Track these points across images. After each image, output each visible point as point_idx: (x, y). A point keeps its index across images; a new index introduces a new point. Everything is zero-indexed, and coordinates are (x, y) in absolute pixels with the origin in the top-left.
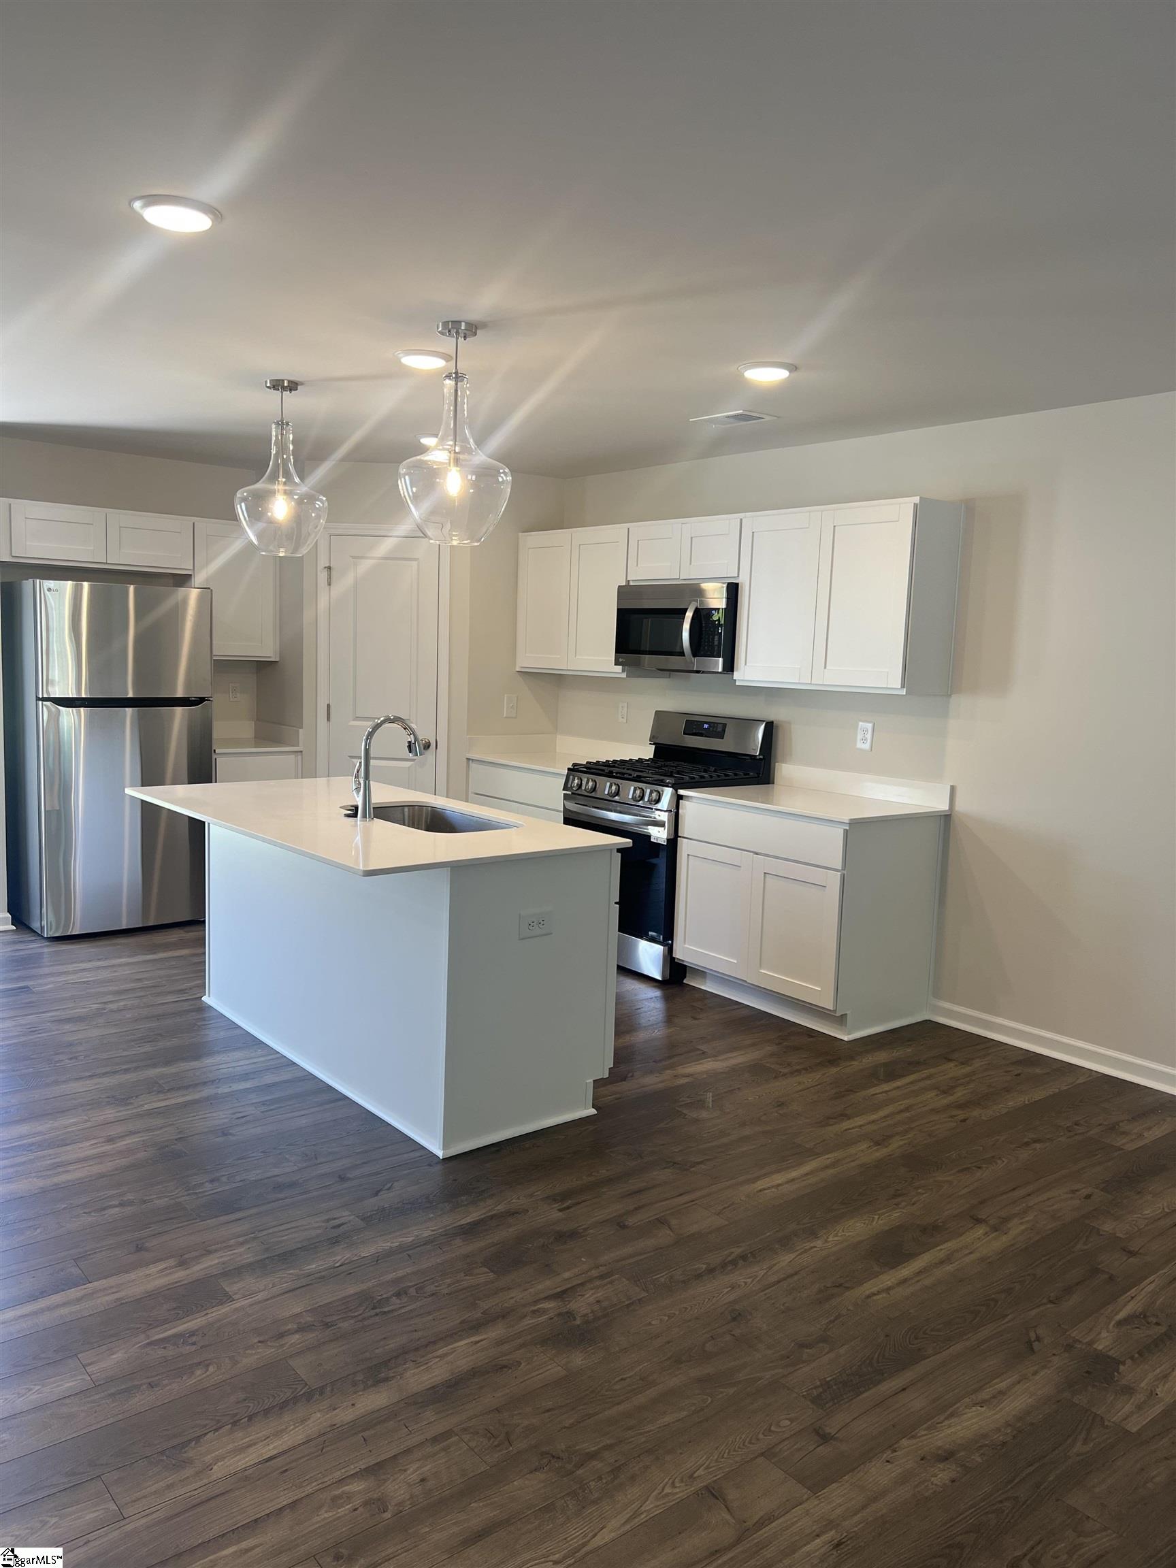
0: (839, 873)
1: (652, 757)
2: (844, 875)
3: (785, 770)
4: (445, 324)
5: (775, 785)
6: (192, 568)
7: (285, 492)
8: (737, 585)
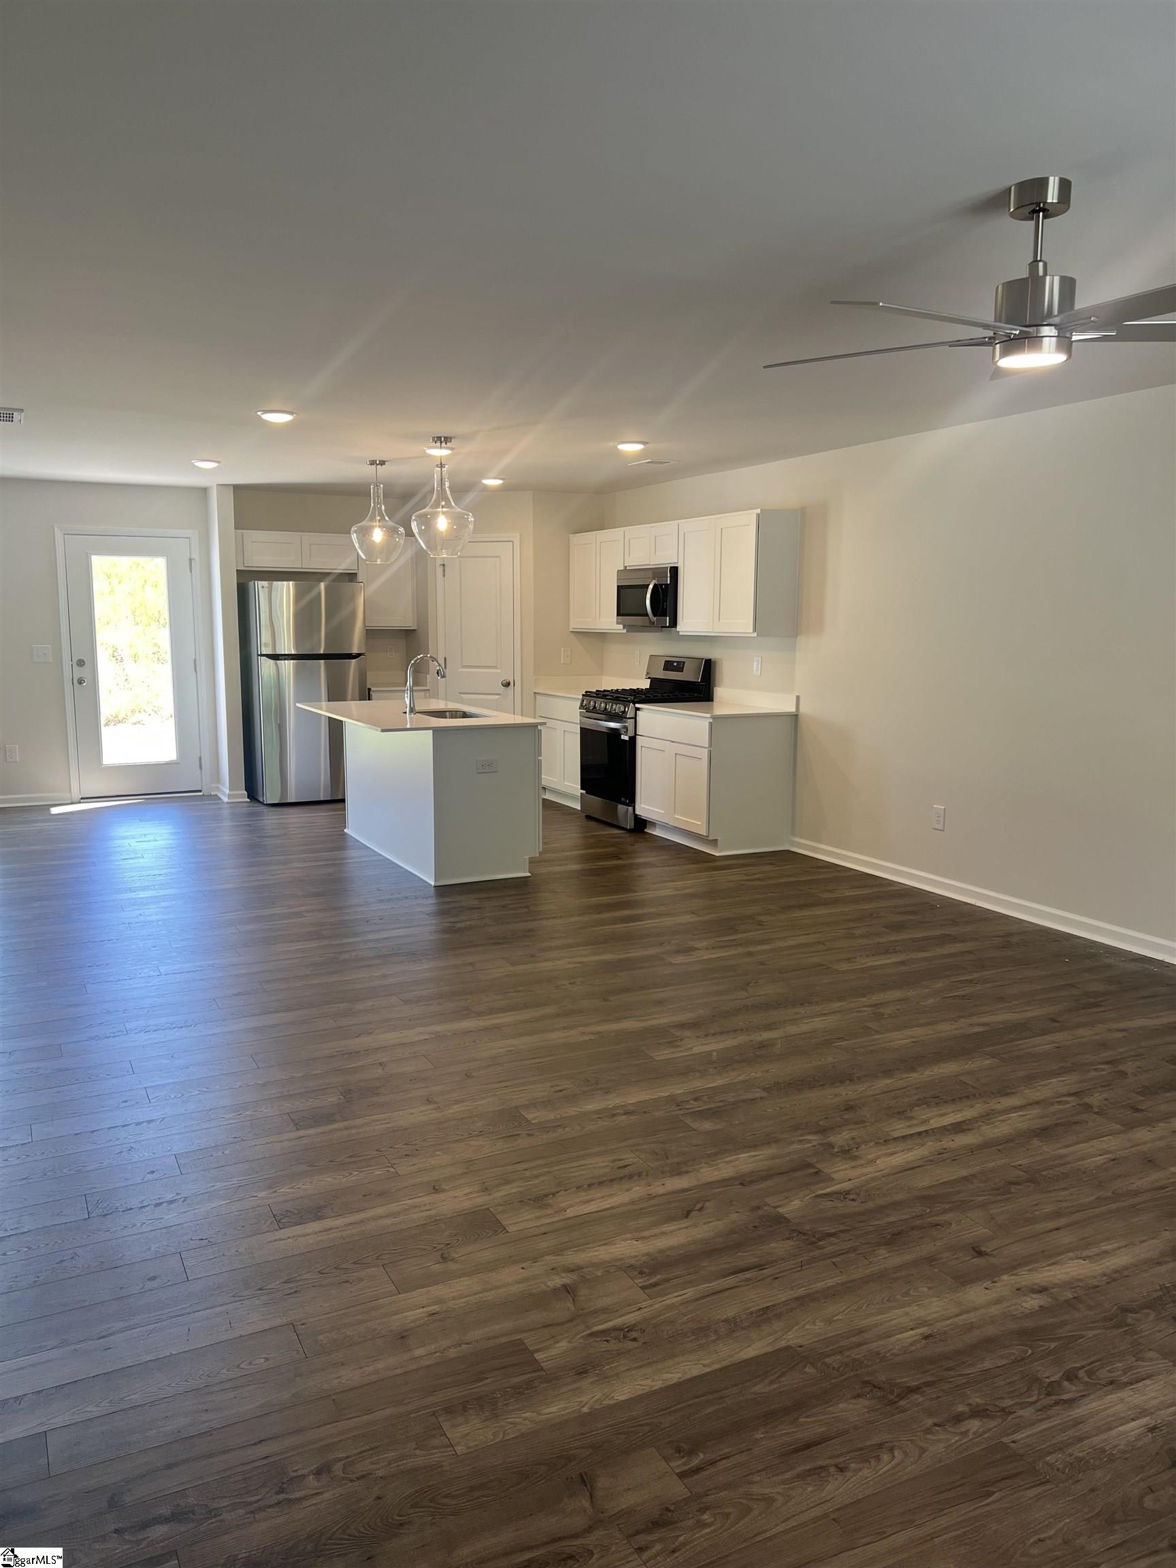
0: (707, 750)
1: (648, 687)
2: (711, 751)
3: (719, 692)
4: (433, 438)
5: (715, 703)
6: (356, 568)
7: (380, 526)
8: (677, 568)
